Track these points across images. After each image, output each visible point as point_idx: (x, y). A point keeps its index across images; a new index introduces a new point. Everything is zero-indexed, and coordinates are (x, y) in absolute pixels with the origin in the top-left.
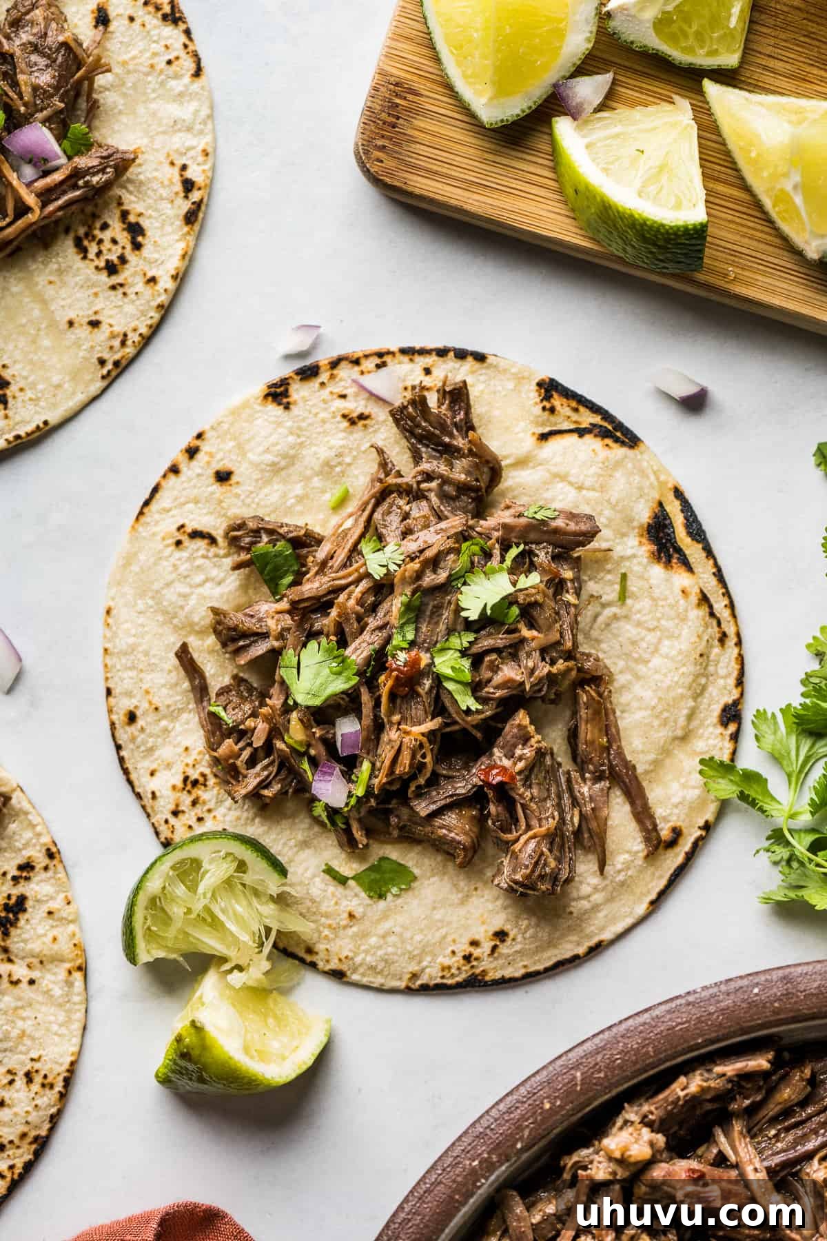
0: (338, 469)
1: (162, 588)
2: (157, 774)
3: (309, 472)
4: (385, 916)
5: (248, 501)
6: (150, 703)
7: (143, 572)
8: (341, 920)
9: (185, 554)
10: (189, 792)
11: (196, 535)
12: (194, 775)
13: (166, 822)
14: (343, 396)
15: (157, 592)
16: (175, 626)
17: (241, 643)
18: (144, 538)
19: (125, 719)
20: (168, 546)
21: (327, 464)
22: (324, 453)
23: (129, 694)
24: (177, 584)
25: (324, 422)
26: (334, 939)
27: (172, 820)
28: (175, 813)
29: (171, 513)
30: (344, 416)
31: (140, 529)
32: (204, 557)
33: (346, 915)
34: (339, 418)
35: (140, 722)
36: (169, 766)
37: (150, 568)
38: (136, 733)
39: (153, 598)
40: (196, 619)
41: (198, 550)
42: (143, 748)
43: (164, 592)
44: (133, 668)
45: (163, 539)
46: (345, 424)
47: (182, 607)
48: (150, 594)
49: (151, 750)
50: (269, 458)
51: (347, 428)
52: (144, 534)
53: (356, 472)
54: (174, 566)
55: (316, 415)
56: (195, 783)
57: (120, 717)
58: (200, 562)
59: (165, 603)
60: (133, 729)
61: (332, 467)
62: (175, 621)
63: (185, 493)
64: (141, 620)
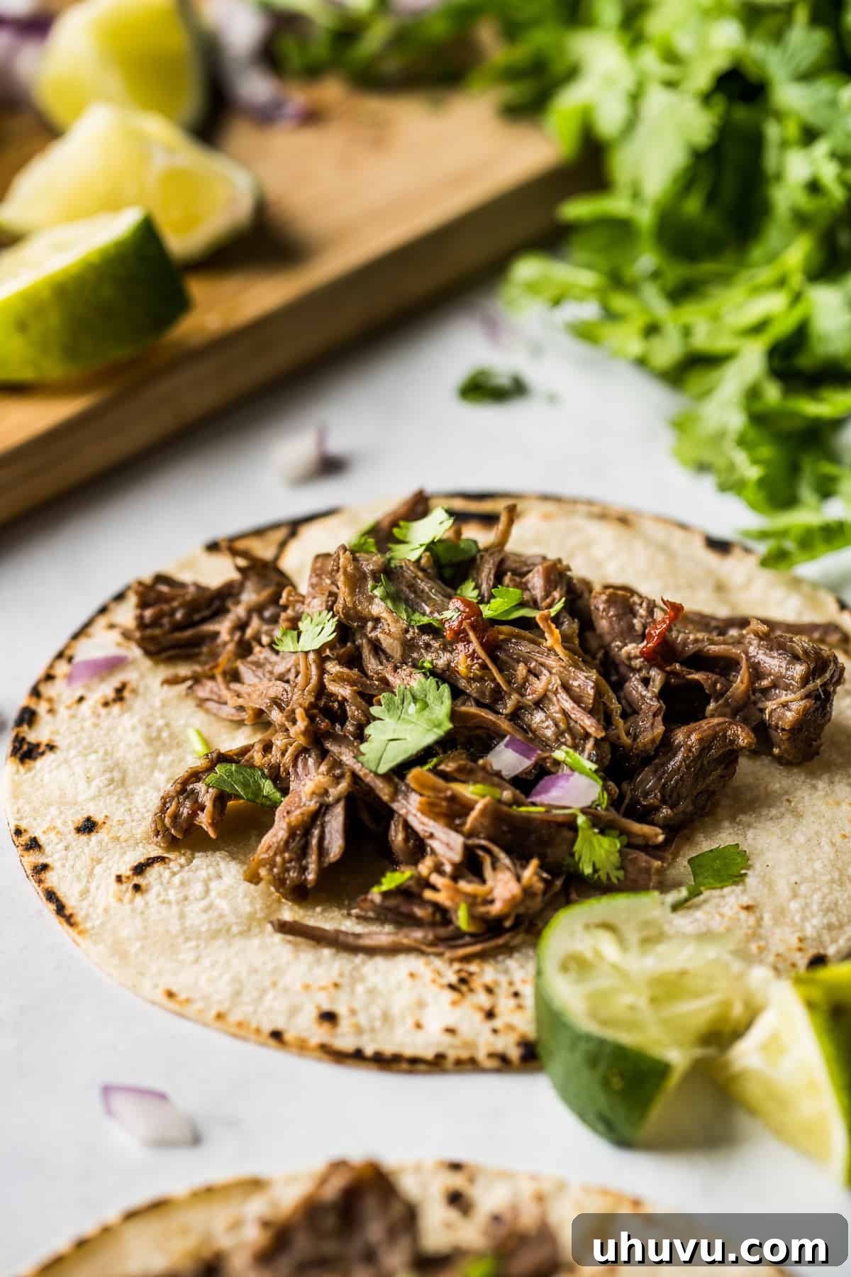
0: (165, 735)
1: (182, 924)
2: (424, 1022)
3: (147, 761)
4: (769, 884)
5: (137, 816)
6: (323, 988)
7: (145, 938)
8: (747, 921)
9: (156, 889)
10: (471, 990)
11: (140, 869)
12: (453, 978)
13: (495, 1031)
14: (81, 699)
15: (183, 930)
16: (241, 933)
17: (314, 841)
18: (103, 924)
19: (326, 1026)
20: (132, 901)
21: (150, 741)
22: (137, 737)
23: (294, 1011)
24: (188, 909)
25: (96, 725)
26: (767, 943)
27: (498, 1023)
28: (490, 1015)
29: (93, 889)
30: (106, 704)
31: (88, 925)
32: (174, 874)
33: (743, 914)
34: (103, 711)
35: (341, 1010)
36: (421, 1005)
37: (145, 928)
38: (353, 1020)
39: (187, 939)
40: (248, 909)
41: (161, 876)
42: (378, 1024)
43: (188, 923)
44: (264, 992)
45: (120, 900)
46: (116, 709)
47: (221, 916)
48: (181, 940)
49: (386, 1017)
50: (100, 781)
51: (122, 709)
52: (97, 923)
53: (182, 722)
54: (163, 902)
55: (82, 729)
56: (463, 981)
57: (319, 1035)
58: (177, 880)
59: (204, 929)
60: (345, 1024)
61: (158, 738)
62: (235, 929)
63: (78, 867)
64: (206, 962)
